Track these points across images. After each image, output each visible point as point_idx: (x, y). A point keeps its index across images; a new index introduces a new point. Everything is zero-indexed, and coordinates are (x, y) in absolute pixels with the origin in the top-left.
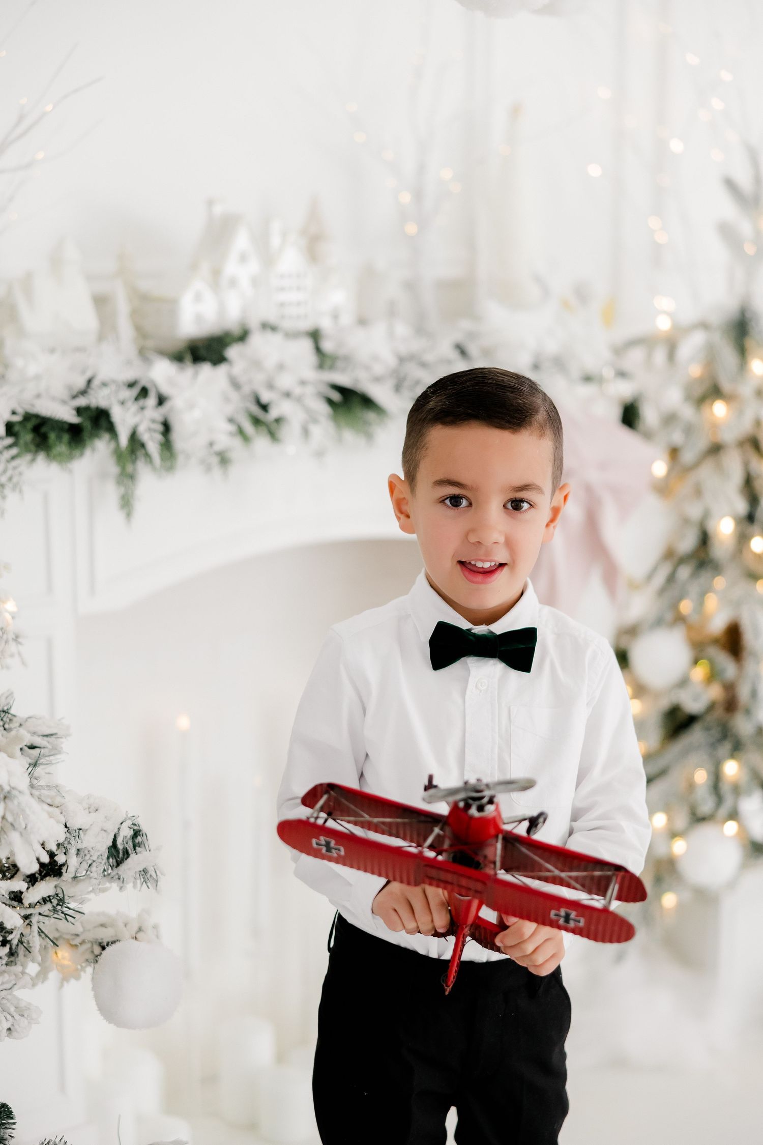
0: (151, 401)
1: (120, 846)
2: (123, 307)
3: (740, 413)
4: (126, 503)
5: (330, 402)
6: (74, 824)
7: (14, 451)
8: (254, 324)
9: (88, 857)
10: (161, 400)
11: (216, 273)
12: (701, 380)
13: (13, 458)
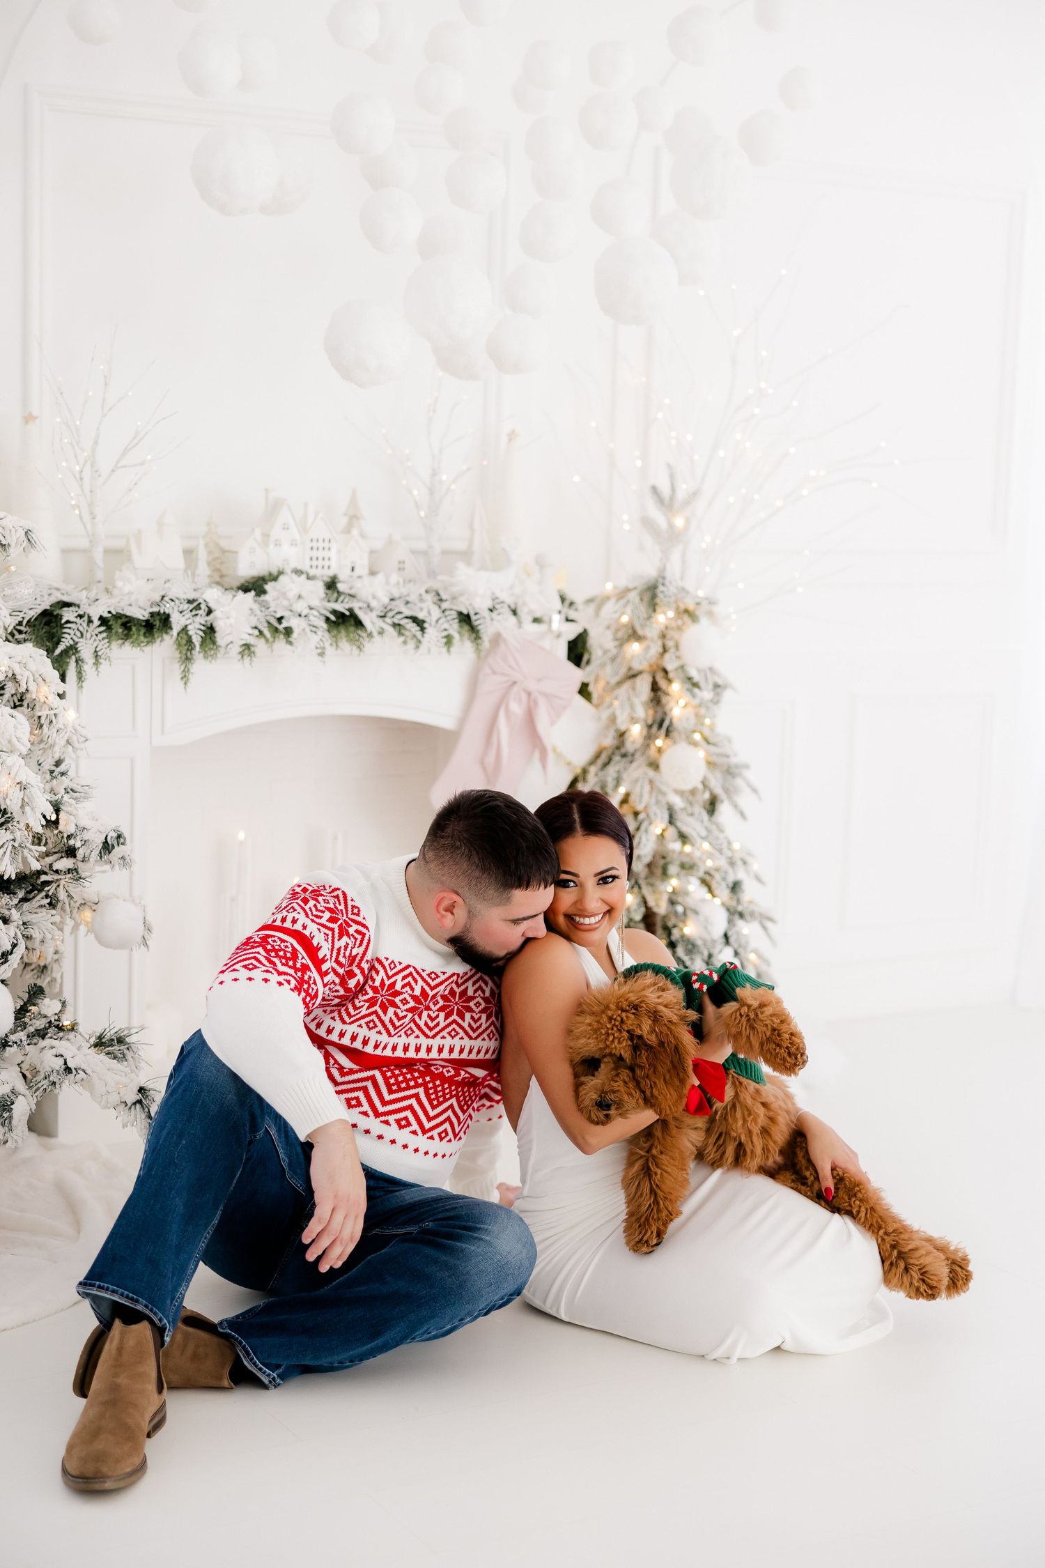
0: (202, 612)
1: (110, 843)
2: (202, 555)
3: (648, 648)
4: (185, 677)
5: (327, 619)
6: (82, 824)
7: (105, 635)
8: (288, 570)
9: (90, 846)
10: (210, 612)
11: (266, 536)
12: (625, 626)
13: (103, 639)
